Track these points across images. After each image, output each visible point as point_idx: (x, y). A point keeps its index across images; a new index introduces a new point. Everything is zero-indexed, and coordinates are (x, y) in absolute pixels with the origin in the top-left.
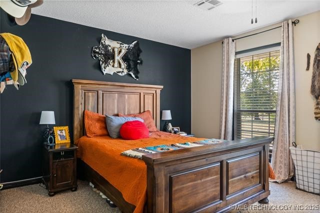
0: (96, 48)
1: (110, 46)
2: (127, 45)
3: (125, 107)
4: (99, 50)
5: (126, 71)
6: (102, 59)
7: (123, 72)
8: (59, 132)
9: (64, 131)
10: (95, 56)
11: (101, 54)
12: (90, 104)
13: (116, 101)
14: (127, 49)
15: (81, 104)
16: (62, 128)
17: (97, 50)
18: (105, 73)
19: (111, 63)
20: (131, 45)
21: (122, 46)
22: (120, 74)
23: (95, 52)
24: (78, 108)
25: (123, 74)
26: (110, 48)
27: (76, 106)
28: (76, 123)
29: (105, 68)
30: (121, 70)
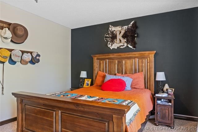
0: (107, 35)
1: (115, 31)
2: (126, 27)
3: (123, 69)
4: (109, 35)
5: (126, 45)
6: (110, 40)
7: (124, 45)
8: (87, 82)
9: (89, 82)
10: (106, 40)
11: (110, 37)
12: (101, 67)
13: (116, 65)
14: (127, 29)
15: (97, 68)
16: (89, 80)
17: (108, 36)
18: (111, 48)
19: (115, 42)
20: (130, 26)
21: (123, 28)
22: (122, 47)
23: (106, 37)
24: (95, 70)
25: (124, 47)
26: (115, 32)
27: (94, 69)
28: (94, 78)
29: (112, 45)
30: (123, 44)
